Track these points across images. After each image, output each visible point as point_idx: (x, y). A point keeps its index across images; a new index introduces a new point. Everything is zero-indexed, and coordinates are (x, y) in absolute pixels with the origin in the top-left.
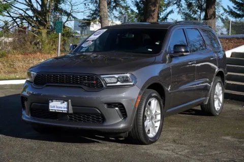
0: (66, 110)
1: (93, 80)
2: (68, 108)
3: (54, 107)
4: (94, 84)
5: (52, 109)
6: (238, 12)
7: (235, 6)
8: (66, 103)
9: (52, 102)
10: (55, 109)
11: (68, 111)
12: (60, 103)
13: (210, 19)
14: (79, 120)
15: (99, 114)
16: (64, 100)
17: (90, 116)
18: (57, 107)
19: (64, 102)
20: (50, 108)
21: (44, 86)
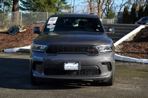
0: (77, 68)
1: (93, 49)
2: (79, 67)
3: (68, 67)
4: (93, 51)
5: (66, 68)
6: (24, 7)
7: (22, 4)
8: (77, 64)
9: (67, 63)
10: (69, 68)
11: (79, 69)
12: (73, 64)
13: (16, 11)
14: (83, 74)
15: (98, 69)
16: (76, 62)
17: (91, 71)
18: (70, 67)
19: (76, 64)
20: (65, 68)
21: (57, 54)
